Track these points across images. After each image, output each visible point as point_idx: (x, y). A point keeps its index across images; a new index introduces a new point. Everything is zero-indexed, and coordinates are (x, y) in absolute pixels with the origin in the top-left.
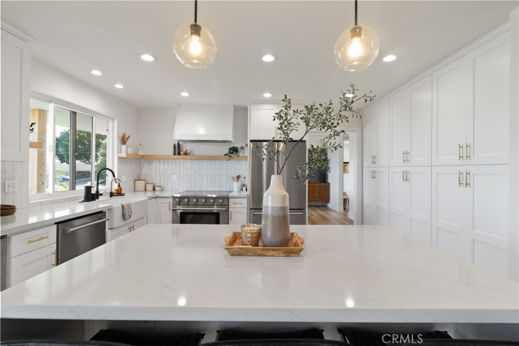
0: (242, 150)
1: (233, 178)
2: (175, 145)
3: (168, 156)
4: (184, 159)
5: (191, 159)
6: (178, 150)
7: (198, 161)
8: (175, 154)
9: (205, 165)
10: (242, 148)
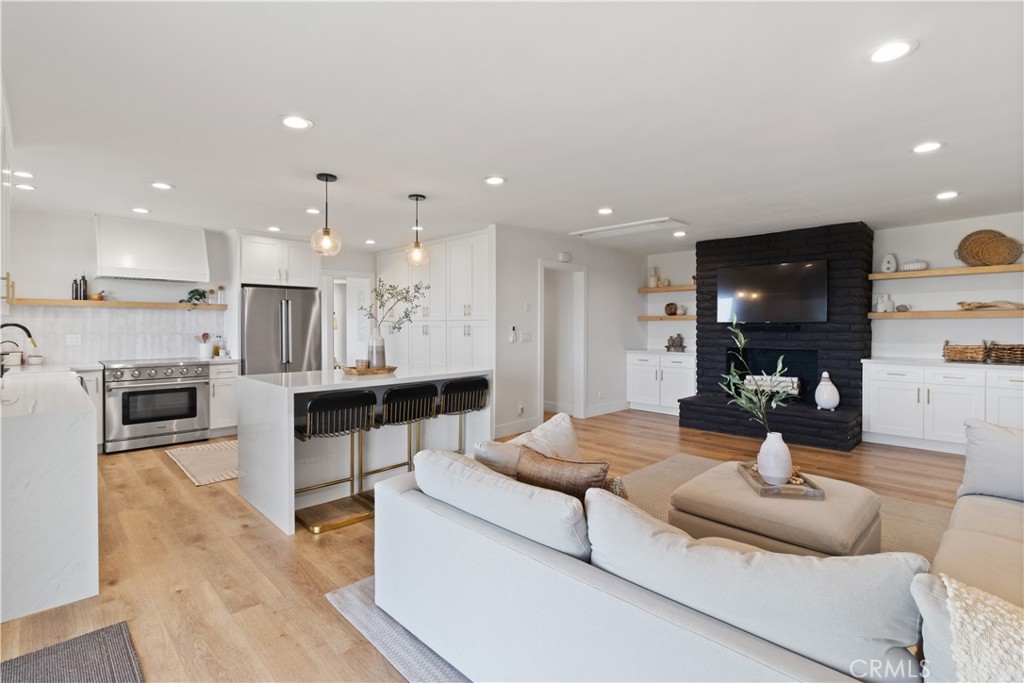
0: (211, 296)
1: (197, 337)
2: (75, 281)
3: (63, 300)
4: (93, 307)
5: (109, 308)
6: (81, 291)
7: (125, 311)
8: (77, 298)
9: (140, 316)
10: (212, 292)
